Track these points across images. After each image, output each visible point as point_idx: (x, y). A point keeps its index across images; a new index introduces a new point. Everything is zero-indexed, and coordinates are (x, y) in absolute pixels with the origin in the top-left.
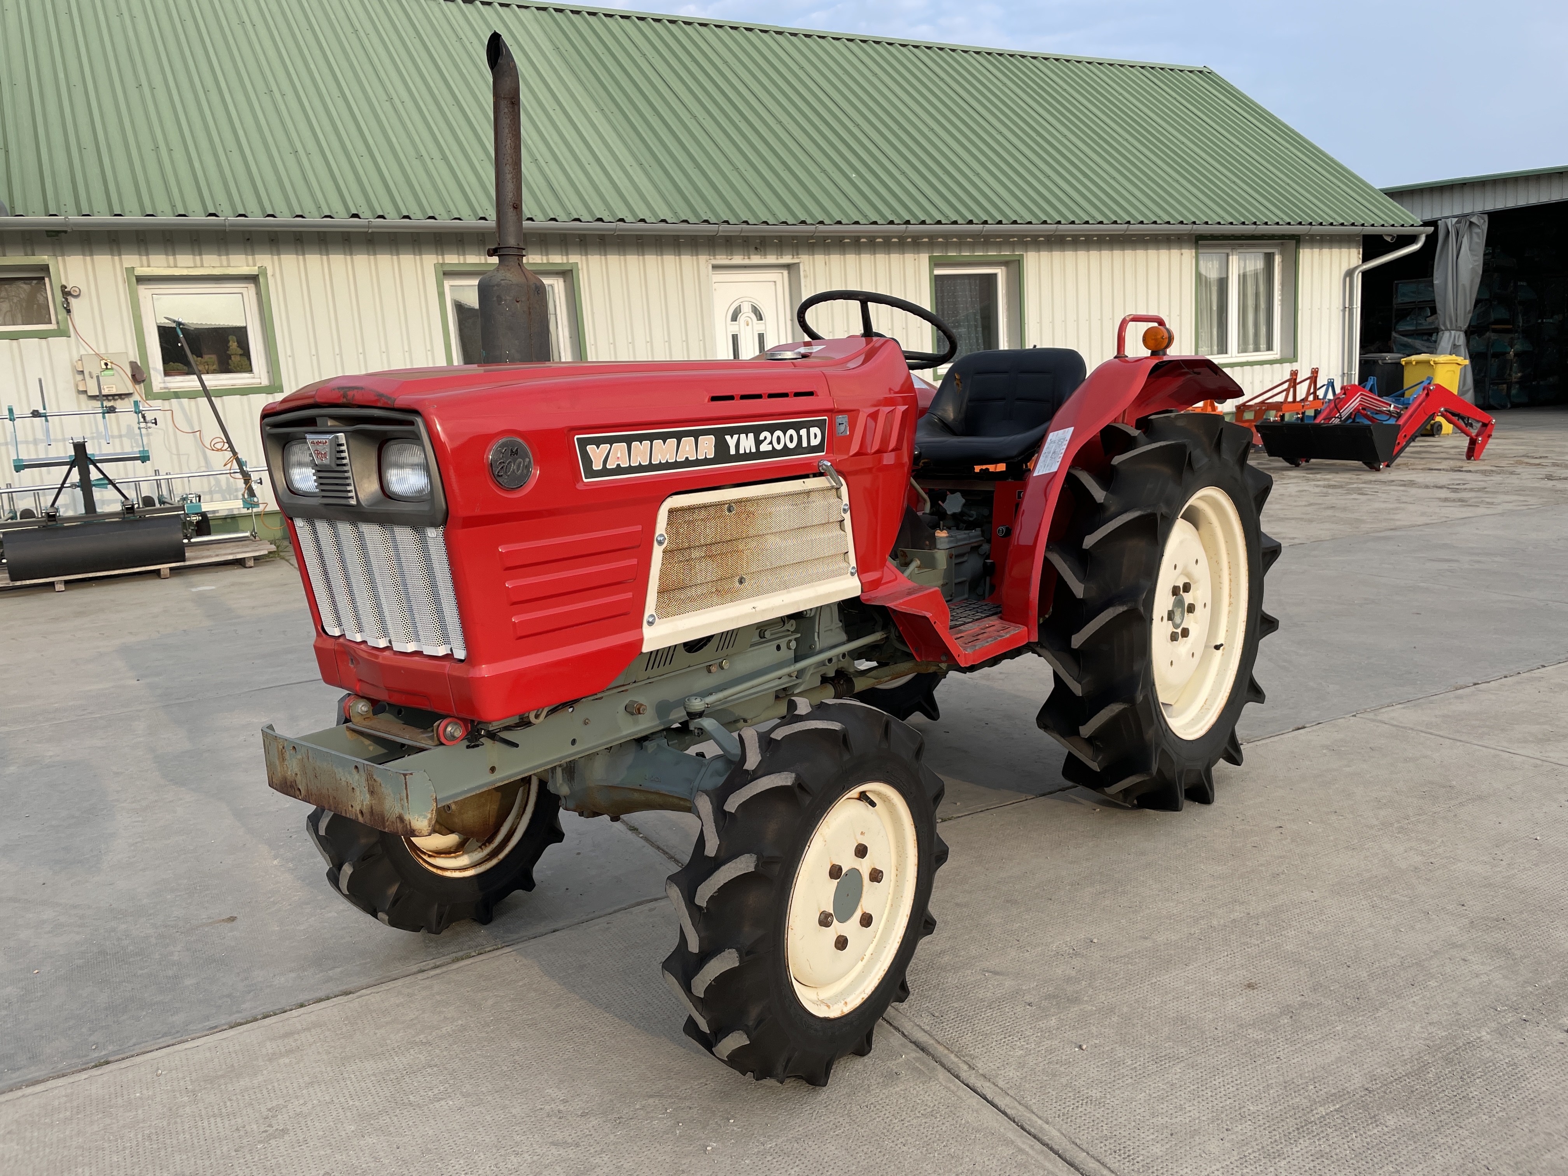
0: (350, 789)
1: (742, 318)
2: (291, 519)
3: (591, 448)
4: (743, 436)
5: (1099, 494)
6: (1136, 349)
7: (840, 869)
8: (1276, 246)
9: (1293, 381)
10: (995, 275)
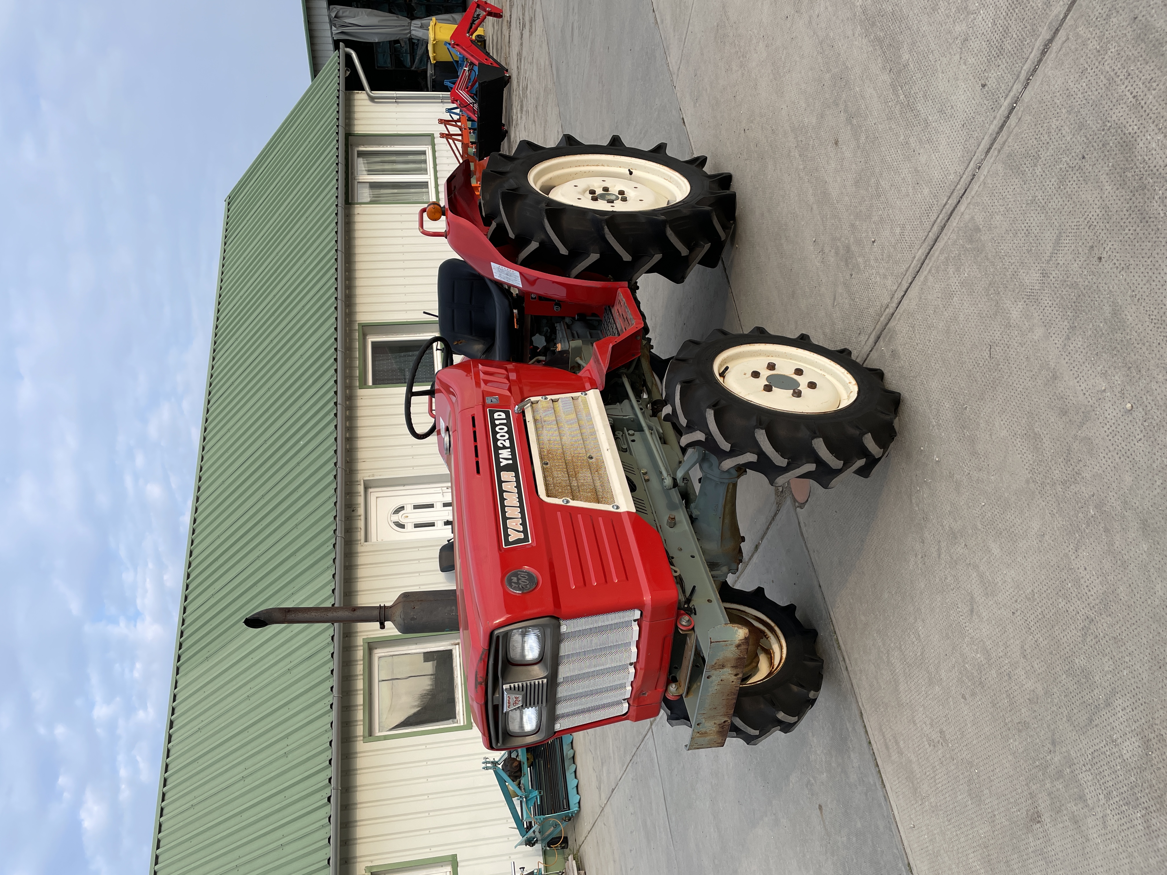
0: (722, 683)
1: (402, 521)
2: (555, 732)
3: (511, 539)
4: (501, 456)
5: (534, 245)
6: (441, 225)
7: (766, 385)
8: (352, 150)
9: (448, 136)
10: (373, 343)
